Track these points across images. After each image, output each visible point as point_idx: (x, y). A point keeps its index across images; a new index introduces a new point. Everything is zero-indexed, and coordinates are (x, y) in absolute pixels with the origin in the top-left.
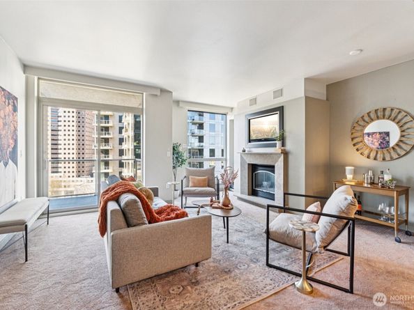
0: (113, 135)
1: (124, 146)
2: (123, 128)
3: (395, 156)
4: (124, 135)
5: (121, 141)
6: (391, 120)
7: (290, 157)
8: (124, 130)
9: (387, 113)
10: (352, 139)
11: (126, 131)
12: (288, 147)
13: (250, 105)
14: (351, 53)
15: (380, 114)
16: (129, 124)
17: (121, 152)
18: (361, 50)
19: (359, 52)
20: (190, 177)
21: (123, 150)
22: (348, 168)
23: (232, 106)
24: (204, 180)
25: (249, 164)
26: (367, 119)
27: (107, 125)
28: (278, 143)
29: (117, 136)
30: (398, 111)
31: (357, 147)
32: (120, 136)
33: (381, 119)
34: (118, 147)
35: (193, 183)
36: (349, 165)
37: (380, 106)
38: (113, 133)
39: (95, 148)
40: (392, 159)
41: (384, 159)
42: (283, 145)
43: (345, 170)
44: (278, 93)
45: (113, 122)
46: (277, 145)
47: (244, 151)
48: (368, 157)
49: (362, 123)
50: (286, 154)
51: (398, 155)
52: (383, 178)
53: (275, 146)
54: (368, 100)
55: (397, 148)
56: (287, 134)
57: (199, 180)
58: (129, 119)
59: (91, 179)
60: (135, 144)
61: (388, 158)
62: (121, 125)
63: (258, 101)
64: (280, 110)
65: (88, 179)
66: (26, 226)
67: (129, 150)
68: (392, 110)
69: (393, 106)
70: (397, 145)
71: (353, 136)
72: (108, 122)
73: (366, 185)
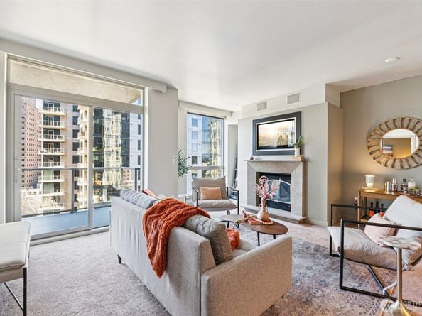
0: (66, 138)
1: (80, 152)
2: (78, 131)
3: (415, 165)
4: (80, 139)
5: (76, 146)
6: (410, 129)
7: (309, 165)
8: (79, 134)
9: (405, 123)
10: (369, 148)
11: (83, 134)
12: (307, 154)
13: (258, 110)
14: (387, 61)
15: (398, 123)
16: (86, 127)
17: (76, 159)
18: (399, 58)
19: (396, 59)
20: (201, 188)
21: (78, 156)
22: (368, 176)
23: (232, 110)
24: (217, 191)
25: (257, 173)
26: (384, 127)
27: (57, 127)
28: (297, 151)
29: (71, 140)
30: (417, 121)
31: (373, 155)
32: (75, 140)
33: (399, 128)
34: (71, 153)
35: (206, 194)
36: (369, 174)
37: (399, 115)
38: (66, 137)
39: (42, 154)
40: (410, 167)
41: (402, 167)
42: (301, 152)
43: (365, 178)
44: (294, 98)
45: (66, 124)
46: (296, 153)
47: (252, 159)
48: (386, 165)
49: (379, 132)
50: (305, 162)
51: (417, 163)
52: (407, 186)
53: (292, 153)
54: (385, 109)
55: (415, 156)
56: (305, 141)
57: (212, 191)
58: (85, 122)
59: (33, 190)
60: (94, 150)
61: (406, 166)
62: (75, 127)
63: (268, 105)
64: (297, 116)
65: (30, 190)
66: (25, 269)
67: (86, 156)
68: (410, 120)
69: (412, 116)
70: (416, 153)
71: (369, 144)
72: (59, 124)
73: (388, 193)
